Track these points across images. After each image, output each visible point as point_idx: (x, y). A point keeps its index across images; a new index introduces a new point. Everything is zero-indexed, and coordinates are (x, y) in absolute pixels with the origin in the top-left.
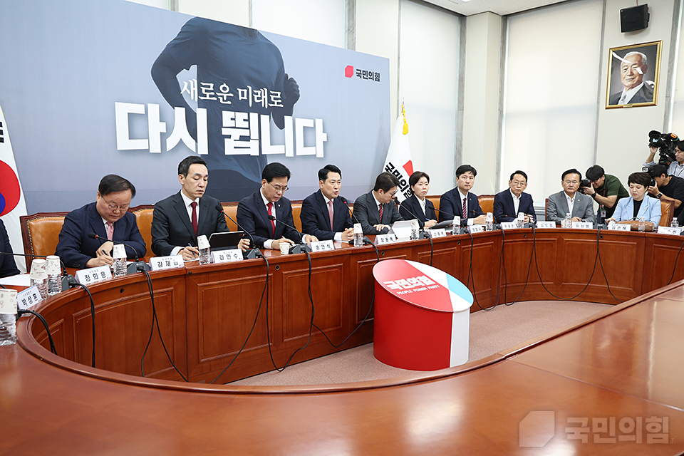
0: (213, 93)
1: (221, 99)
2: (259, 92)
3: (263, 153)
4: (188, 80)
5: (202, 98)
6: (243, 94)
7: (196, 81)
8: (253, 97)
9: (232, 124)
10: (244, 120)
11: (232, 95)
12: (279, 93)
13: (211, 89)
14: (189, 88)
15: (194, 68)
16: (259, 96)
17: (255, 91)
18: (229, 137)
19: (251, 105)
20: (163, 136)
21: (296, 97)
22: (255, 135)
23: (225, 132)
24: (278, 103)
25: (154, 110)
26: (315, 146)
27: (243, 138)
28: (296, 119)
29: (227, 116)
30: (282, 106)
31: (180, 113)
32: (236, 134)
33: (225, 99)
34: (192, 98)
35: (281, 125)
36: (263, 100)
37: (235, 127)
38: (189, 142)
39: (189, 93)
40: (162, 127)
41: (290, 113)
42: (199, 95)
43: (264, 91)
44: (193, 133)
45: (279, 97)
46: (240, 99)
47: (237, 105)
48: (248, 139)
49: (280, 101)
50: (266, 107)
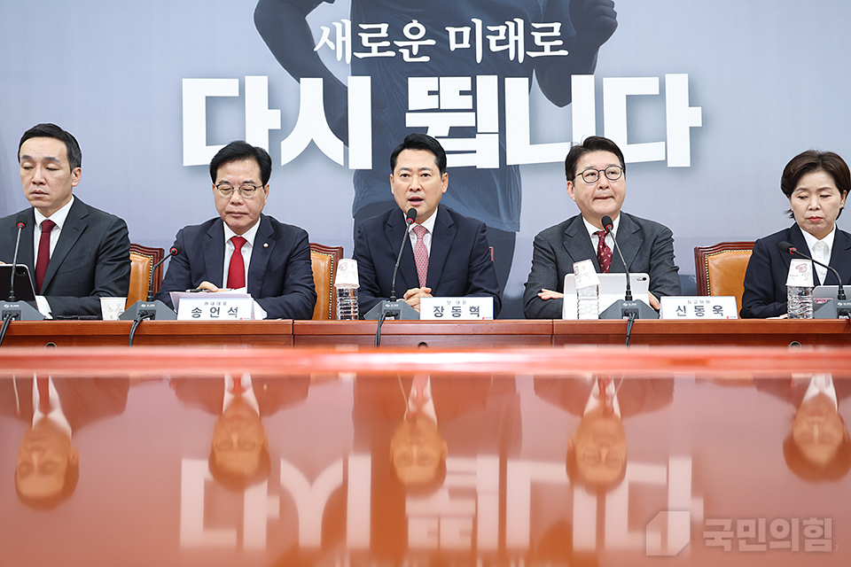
0: (387, 44)
1: (406, 53)
2: (502, 29)
3: (510, 161)
4: (331, 23)
5: (360, 55)
6: (457, 38)
7: (348, 23)
8: (486, 43)
9: (432, 102)
10: (462, 93)
11: (432, 42)
12: (557, 26)
13: (384, 34)
14: (333, 37)
16: (502, 37)
17: (492, 28)
19: (479, 59)
20: (275, 138)
21: (606, 28)
22: (488, 120)
23: (413, 121)
24: (553, 48)
25: (257, 88)
27: (456, 132)
28: (609, 84)
29: (418, 89)
30: (565, 53)
31: (312, 89)
32: (440, 124)
33: (415, 52)
34: (339, 57)
35: (561, 96)
36: (511, 46)
37: (438, 110)
38: (330, 145)
39: (333, 48)
40: (274, 120)
41: (587, 67)
42: (353, 50)
43: (516, 24)
44: (340, 127)
45: (556, 33)
46: (452, 49)
47: (444, 63)
48: (469, 132)
49: (560, 43)
50: (521, 59)
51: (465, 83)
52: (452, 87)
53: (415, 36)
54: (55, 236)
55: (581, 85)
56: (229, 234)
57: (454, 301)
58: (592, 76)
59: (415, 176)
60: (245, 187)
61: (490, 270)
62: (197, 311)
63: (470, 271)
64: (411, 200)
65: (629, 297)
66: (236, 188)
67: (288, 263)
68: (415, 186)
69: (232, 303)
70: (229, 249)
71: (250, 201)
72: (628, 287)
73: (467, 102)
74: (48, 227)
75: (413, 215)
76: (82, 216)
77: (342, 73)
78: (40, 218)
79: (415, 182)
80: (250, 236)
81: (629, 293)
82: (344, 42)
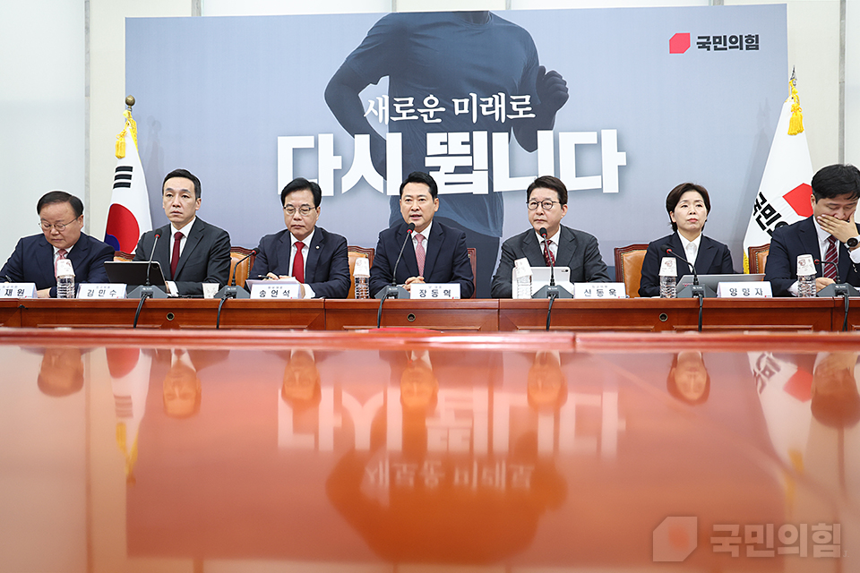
0: (413, 111)
1: (425, 117)
2: (490, 100)
3: (496, 189)
4: (375, 100)
5: (395, 119)
6: (459, 106)
7: (387, 98)
8: (479, 110)
9: (443, 150)
10: (463, 143)
11: (443, 109)
12: (527, 98)
13: (411, 104)
14: (376, 107)
15: (385, 81)
16: (490, 105)
17: (483, 100)
18: (437, 169)
19: (475, 120)
20: (338, 175)
21: (561, 98)
22: (481, 161)
23: (429, 162)
24: (525, 113)
25: (326, 142)
26: (601, 174)
27: (459, 170)
28: (561, 135)
29: (434, 141)
30: (533, 116)
31: (363, 141)
32: (448, 164)
33: (431, 116)
34: (381, 120)
35: (531, 145)
36: (497, 111)
37: (447, 155)
38: (375, 179)
39: (376, 114)
40: (337, 163)
41: (548, 126)
42: (390, 116)
43: (500, 96)
44: (381, 168)
45: (527, 102)
46: (457, 113)
47: (450, 123)
48: (468, 170)
49: (529, 109)
50: (503, 121)
51: (465, 136)
52: (457, 139)
53: (432, 105)
54: (183, 242)
55: (544, 137)
56: (294, 240)
57: (434, 286)
58: (551, 132)
59: (415, 201)
60: (303, 209)
61: (468, 264)
62: (263, 293)
63: (453, 266)
64: (413, 216)
65: (552, 284)
66: (297, 209)
67: (332, 259)
68: (415, 207)
69: (286, 287)
70: (294, 250)
71: (307, 218)
72: (552, 276)
73: (467, 149)
74: (179, 236)
75: (413, 227)
76: (201, 229)
77: (382, 131)
78: (174, 231)
79: (415, 205)
80: (307, 241)
81: (552, 280)
82: (384, 110)
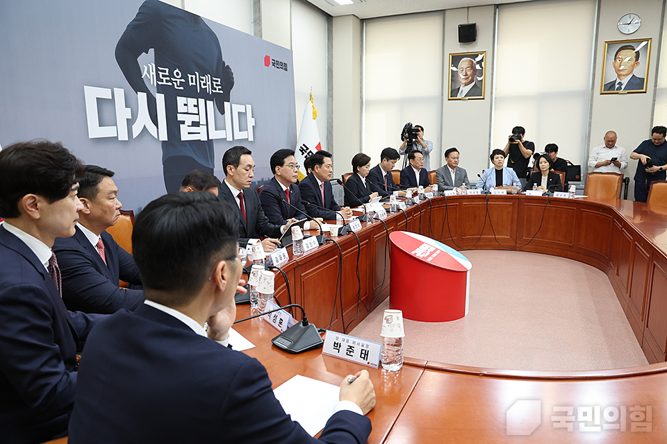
0: (168, 79)
1: (175, 83)
2: (204, 78)
3: (210, 138)
4: (147, 63)
5: (160, 83)
6: (193, 79)
8: (200, 83)
10: (194, 106)
11: (184, 81)
12: (219, 80)
14: (148, 72)
15: (152, 51)
16: (205, 82)
17: (201, 78)
18: (183, 122)
19: (198, 91)
20: (130, 123)
21: (232, 84)
22: (203, 121)
23: (180, 117)
24: (219, 89)
25: (120, 94)
26: (247, 130)
28: (233, 106)
32: (189, 119)
33: (178, 84)
34: (152, 83)
35: (222, 110)
37: (187, 113)
38: (151, 128)
39: (149, 77)
40: (128, 113)
41: (228, 99)
42: (157, 80)
43: (208, 77)
44: (154, 119)
45: (219, 83)
46: (191, 85)
47: (190, 92)
48: (198, 124)
49: (220, 87)
50: (211, 93)
53: (178, 76)
73: (196, 110)
82: (153, 75)
